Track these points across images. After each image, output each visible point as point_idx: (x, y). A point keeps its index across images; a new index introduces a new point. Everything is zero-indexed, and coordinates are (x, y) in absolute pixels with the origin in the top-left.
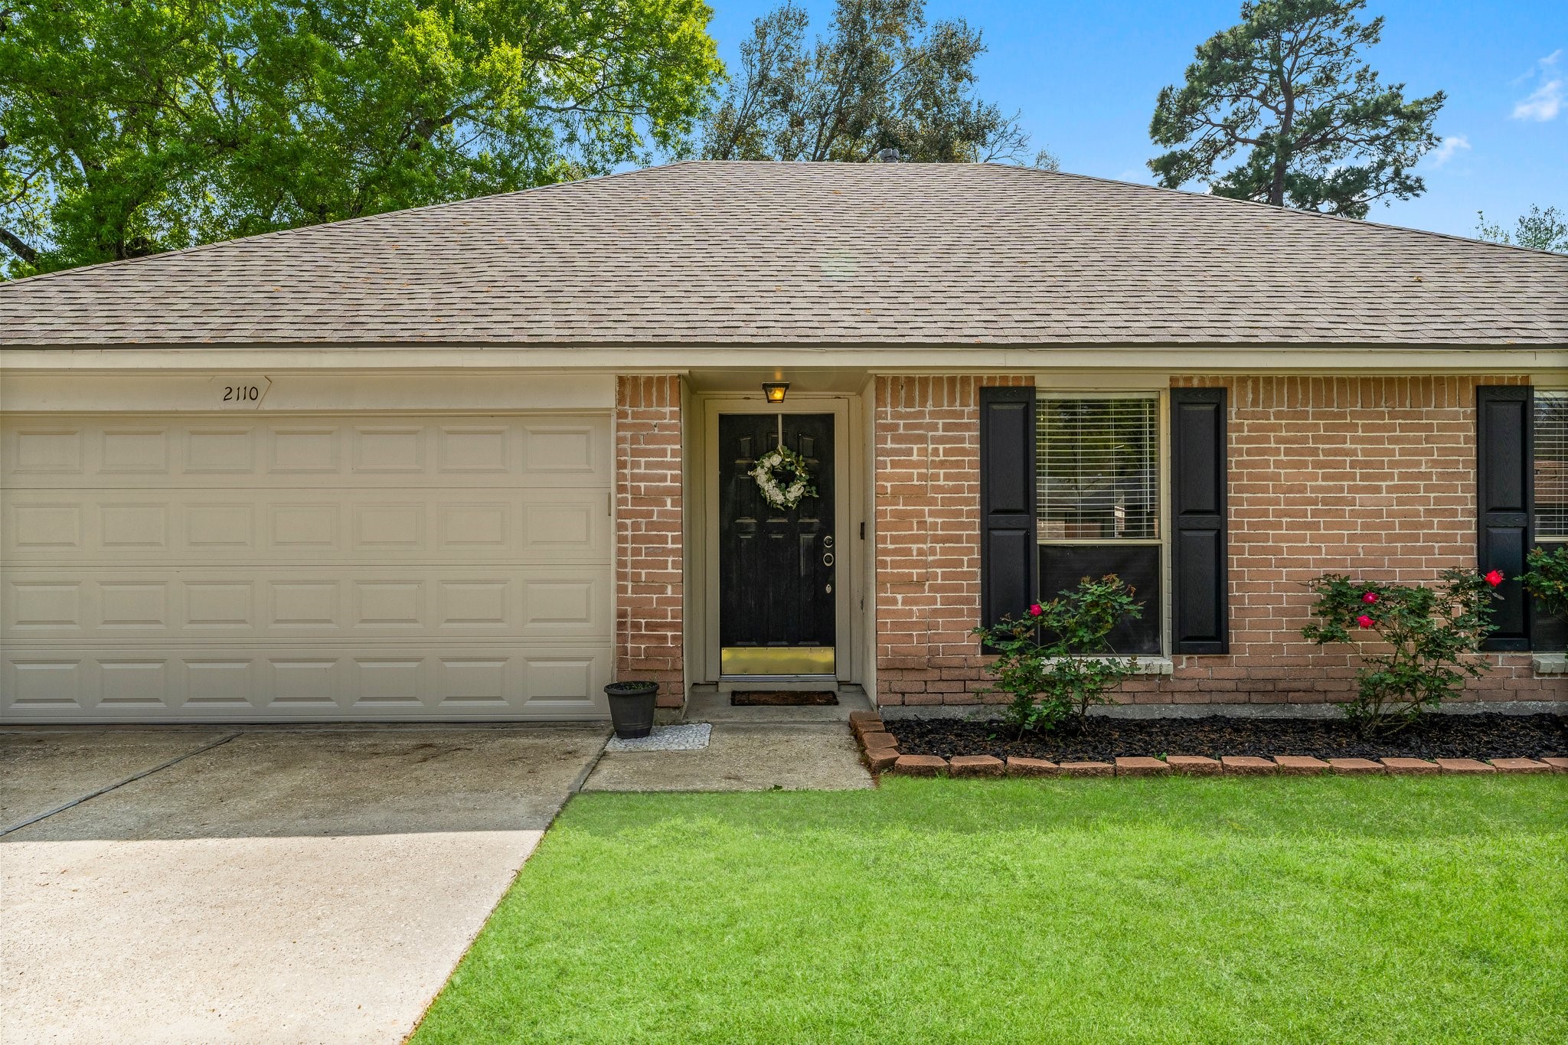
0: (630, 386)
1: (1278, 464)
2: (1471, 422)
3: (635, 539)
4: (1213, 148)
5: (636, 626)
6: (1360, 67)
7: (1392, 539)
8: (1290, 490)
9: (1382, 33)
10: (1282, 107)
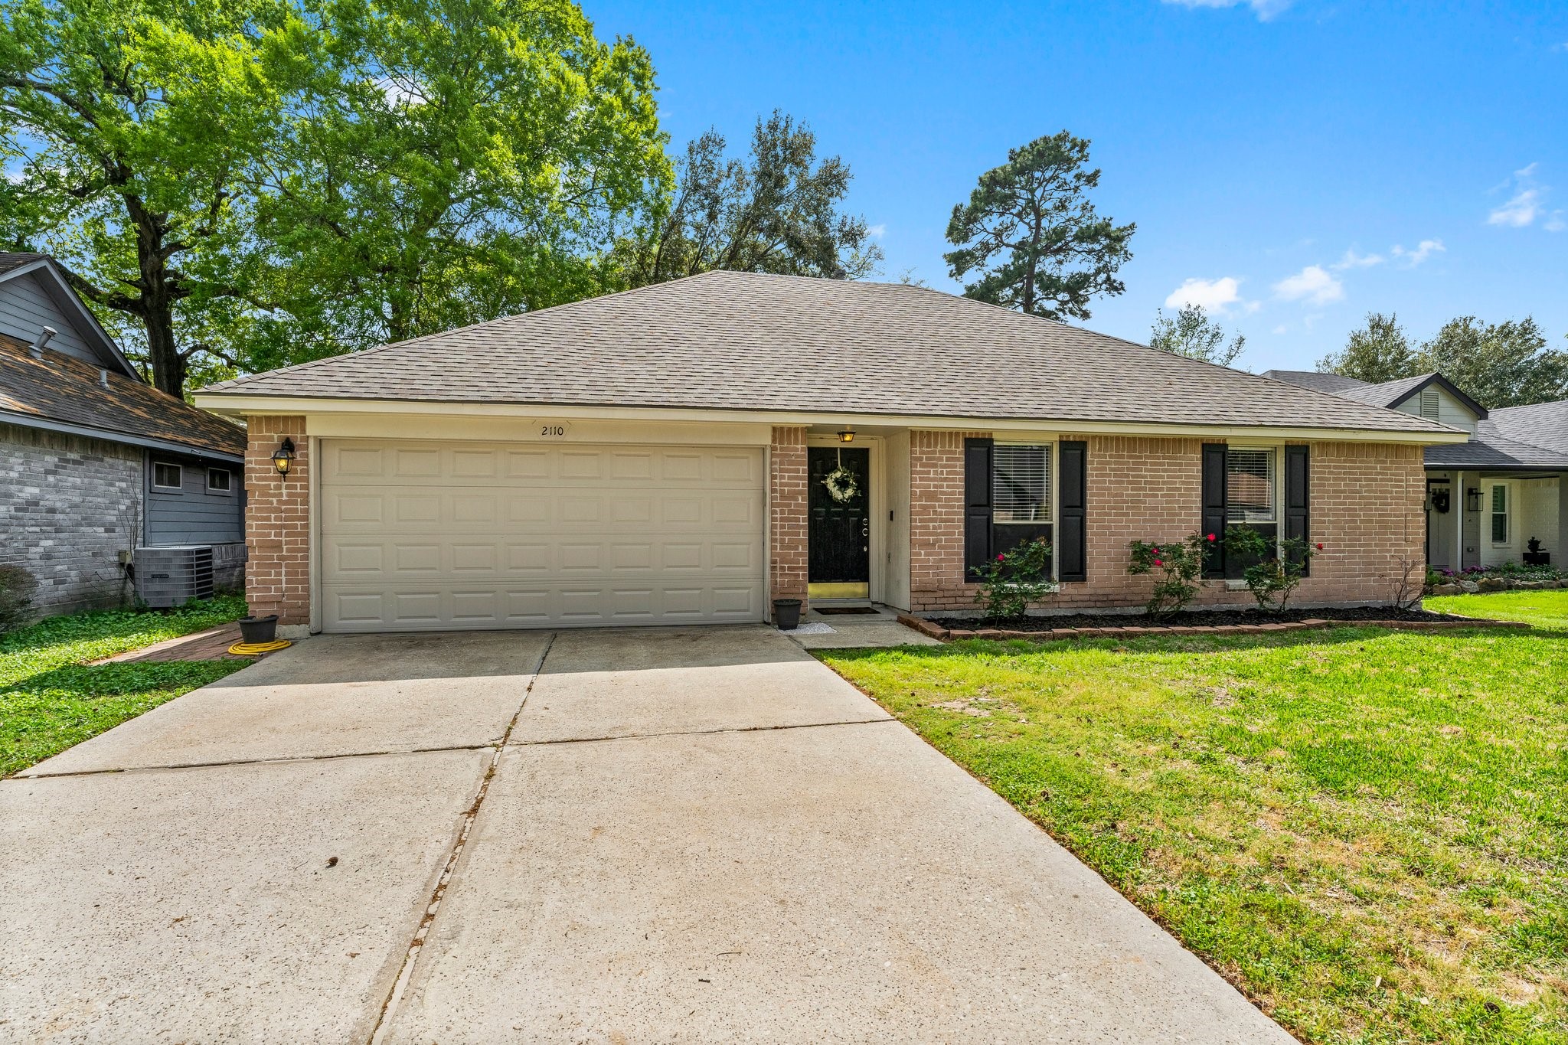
0: (779, 433)
1: (1111, 482)
2: (1200, 462)
3: (782, 519)
4: (986, 248)
5: (782, 568)
6: (1084, 201)
8: (1116, 495)
9: (1099, 180)
10: (1033, 223)
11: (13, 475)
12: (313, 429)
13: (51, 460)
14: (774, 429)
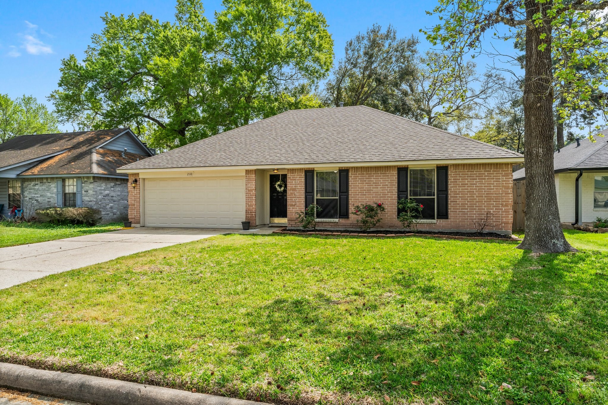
0: (247, 172)
1: (359, 183)
2: (396, 175)
3: (248, 197)
5: (248, 212)
7: (380, 197)
8: (361, 188)
11: (103, 188)
12: (141, 176)
13: (112, 184)
14: (246, 171)
